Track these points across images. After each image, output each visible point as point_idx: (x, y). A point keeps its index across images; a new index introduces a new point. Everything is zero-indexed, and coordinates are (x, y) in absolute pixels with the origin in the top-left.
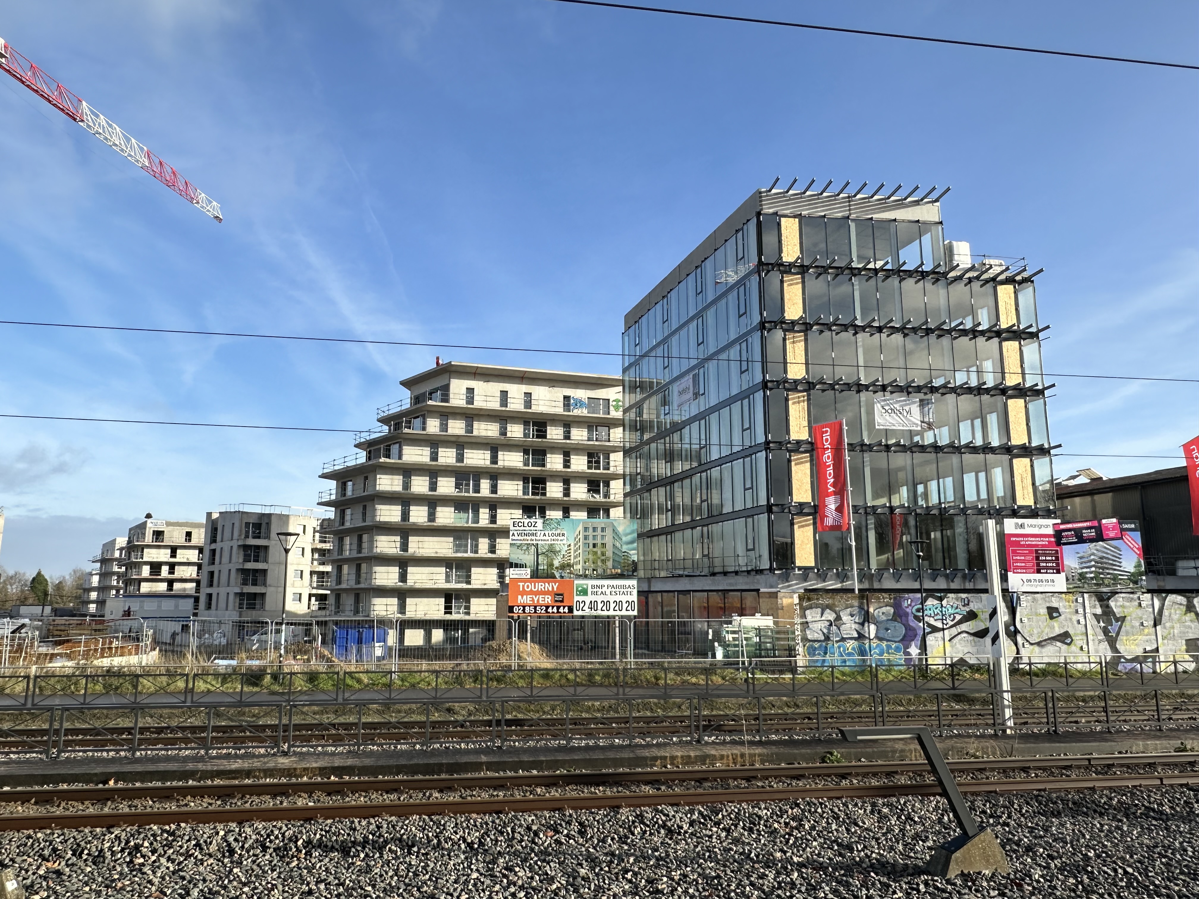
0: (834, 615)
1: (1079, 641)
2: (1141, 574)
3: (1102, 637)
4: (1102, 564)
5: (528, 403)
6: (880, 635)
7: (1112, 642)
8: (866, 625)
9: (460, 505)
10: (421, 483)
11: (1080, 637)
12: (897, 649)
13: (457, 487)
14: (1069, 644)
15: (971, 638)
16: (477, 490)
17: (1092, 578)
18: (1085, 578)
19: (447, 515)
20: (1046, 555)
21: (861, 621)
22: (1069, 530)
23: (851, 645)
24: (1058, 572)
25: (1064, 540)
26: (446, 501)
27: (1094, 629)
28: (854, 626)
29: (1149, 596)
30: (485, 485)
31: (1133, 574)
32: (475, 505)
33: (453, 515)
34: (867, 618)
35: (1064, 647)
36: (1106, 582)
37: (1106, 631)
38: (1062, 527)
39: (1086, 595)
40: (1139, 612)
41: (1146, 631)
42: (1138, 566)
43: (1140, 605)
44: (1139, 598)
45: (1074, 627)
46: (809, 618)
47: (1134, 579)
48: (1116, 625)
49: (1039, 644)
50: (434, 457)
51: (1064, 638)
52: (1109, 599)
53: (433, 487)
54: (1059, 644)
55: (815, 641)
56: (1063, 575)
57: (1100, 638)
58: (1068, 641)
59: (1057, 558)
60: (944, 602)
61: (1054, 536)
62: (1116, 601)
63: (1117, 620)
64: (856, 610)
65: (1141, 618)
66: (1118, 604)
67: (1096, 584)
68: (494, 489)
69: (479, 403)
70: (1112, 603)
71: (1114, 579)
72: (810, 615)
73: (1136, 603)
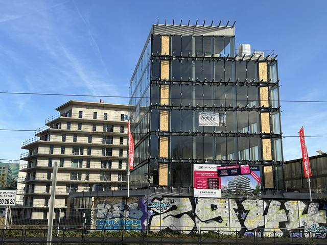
0: (110, 207)
1: (225, 221)
2: (259, 191)
3: (237, 219)
4: (239, 185)
5: (105, 117)
6: (131, 216)
7: (242, 222)
8: (125, 211)
9: (74, 160)
10: (57, 150)
11: (226, 219)
12: (138, 223)
13: (73, 152)
14: (221, 222)
15: (174, 218)
16: (82, 153)
17: (234, 192)
18: (231, 192)
19: (68, 164)
20: (212, 181)
21: (123, 209)
22: (225, 169)
23: (116, 220)
24: (218, 189)
25: (222, 174)
26: (68, 158)
27: (234, 216)
28: (119, 212)
29: (262, 201)
30: (85, 152)
31: (255, 191)
32: (81, 160)
33: (71, 164)
34: (126, 208)
35: (218, 224)
36: (241, 194)
37: (239, 217)
38: (221, 168)
39: (230, 200)
40: (256, 208)
41: (259, 217)
42: (258, 186)
43: (257, 205)
44: (257, 202)
45: (224, 215)
46: (98, 208)
47: (255, 193)
48: (244, 214)
49: (206, 222)
50: (64, 140)
51: (218, 219)
52: (242, 201)
53: (63, 152)
54: (215, 222)
55: (99, 218)
56: (220, 190)
57: (236, 220)
58: (220, 221)
59: (218, 182)
60: (162, 202)
61: (217, 172)
62: (245, 203)
63: (245, 211)
64: (120, 205)
65: (257, 211)
66: (246, 204)
67: (236, 195)
68: (89, 153)
69: (84, 117)
70: (243, 204)
71: (245, 193)
72: (99, 207)
73: (255, 204)
